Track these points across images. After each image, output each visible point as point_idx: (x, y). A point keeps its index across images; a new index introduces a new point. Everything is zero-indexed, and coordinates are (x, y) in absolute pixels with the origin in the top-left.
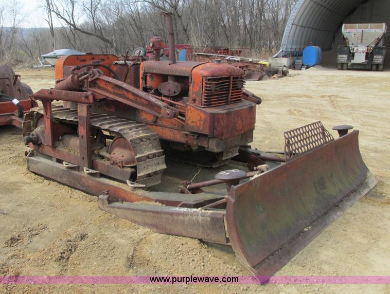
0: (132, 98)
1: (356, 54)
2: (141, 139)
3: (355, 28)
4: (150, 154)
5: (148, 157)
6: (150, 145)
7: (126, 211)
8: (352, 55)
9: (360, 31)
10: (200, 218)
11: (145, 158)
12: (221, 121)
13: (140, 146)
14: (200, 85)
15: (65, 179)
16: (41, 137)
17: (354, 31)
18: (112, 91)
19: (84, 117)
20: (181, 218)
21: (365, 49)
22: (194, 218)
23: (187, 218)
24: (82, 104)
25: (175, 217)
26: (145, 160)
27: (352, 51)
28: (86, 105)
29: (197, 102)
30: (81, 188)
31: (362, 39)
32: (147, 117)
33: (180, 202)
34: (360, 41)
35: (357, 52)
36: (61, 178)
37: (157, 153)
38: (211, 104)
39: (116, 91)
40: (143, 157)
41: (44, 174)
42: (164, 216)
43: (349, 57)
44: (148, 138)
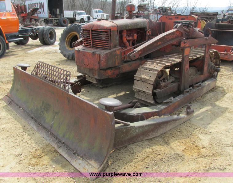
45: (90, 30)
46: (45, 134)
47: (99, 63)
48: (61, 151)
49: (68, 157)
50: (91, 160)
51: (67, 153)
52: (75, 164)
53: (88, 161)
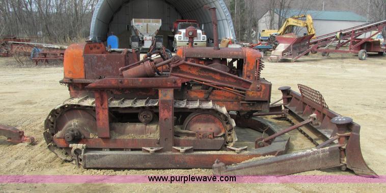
0: (219, 79)
1: (145, 42)
3: (142, 22)
7: (247, 169)
8: (142, 42)
9: (145, 24)
10: (321, 154)
14: (254, 65)
15: (149, 164)
16: (82, 132)
17: (141, 24)
18: (197, 74)
19: (170, 101)
20: (304, 159)
21: (151, 38)
22: (316, 155)
23: (309, 158)
24: (165, 89)
25: (299, 160)
27: (141, 39)
28: (173, 89)
29: (251, 78)
30: (174, 166)
31: (147, 30)
32: (197, 95)
33: (276, 152)
34: (146, 32)
35: (146, 40)
36: (142, 163)
39: (201, 74)
41: (112, 166)
42: (288, 162)
43: (139, 44)
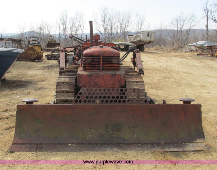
2: (63, 83)
4: (65, 91)
5: (63, 92)
6: (67, 86)
11: (61, 92)
12: (84, 79)
13: (61, 86)
26: (61, 93)
37: (69, 91)
38: (86, 70)
40: (60, 91)
44: (67, 83)
45: (101, 56)
46: (136, 148)
47: (119, 82)
48: (167, 149)
49: (178, 149)
50: (197, 140)
51: (174, 147)
52: (189, 149)
53: (195, 141)
